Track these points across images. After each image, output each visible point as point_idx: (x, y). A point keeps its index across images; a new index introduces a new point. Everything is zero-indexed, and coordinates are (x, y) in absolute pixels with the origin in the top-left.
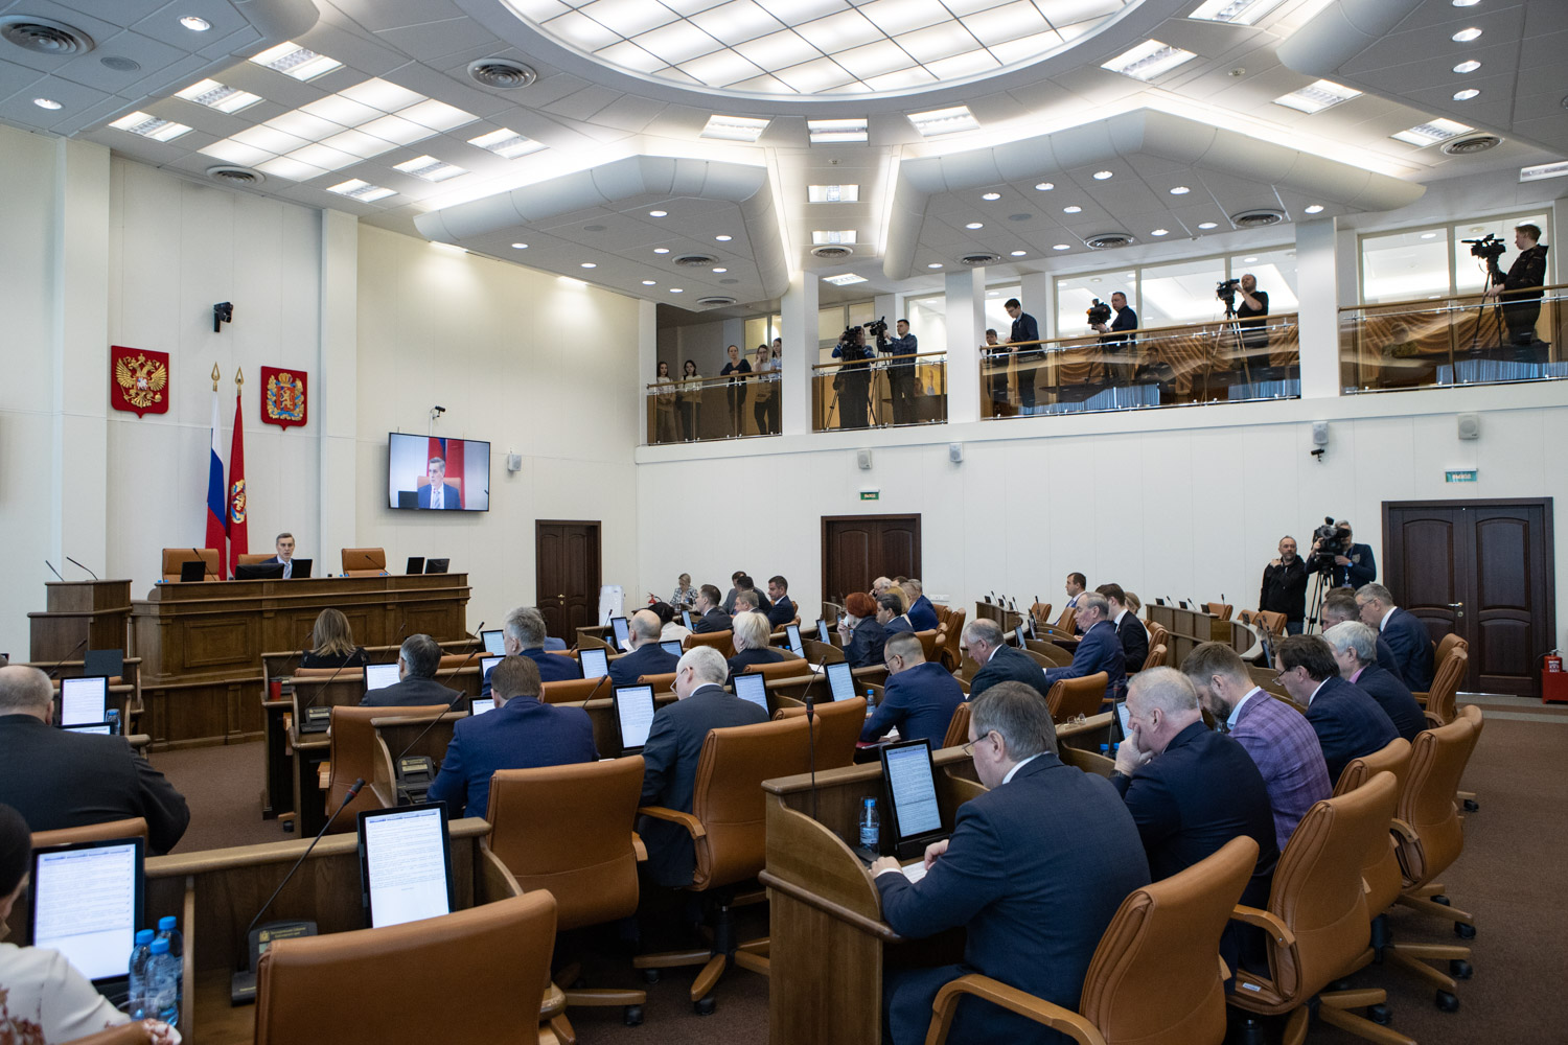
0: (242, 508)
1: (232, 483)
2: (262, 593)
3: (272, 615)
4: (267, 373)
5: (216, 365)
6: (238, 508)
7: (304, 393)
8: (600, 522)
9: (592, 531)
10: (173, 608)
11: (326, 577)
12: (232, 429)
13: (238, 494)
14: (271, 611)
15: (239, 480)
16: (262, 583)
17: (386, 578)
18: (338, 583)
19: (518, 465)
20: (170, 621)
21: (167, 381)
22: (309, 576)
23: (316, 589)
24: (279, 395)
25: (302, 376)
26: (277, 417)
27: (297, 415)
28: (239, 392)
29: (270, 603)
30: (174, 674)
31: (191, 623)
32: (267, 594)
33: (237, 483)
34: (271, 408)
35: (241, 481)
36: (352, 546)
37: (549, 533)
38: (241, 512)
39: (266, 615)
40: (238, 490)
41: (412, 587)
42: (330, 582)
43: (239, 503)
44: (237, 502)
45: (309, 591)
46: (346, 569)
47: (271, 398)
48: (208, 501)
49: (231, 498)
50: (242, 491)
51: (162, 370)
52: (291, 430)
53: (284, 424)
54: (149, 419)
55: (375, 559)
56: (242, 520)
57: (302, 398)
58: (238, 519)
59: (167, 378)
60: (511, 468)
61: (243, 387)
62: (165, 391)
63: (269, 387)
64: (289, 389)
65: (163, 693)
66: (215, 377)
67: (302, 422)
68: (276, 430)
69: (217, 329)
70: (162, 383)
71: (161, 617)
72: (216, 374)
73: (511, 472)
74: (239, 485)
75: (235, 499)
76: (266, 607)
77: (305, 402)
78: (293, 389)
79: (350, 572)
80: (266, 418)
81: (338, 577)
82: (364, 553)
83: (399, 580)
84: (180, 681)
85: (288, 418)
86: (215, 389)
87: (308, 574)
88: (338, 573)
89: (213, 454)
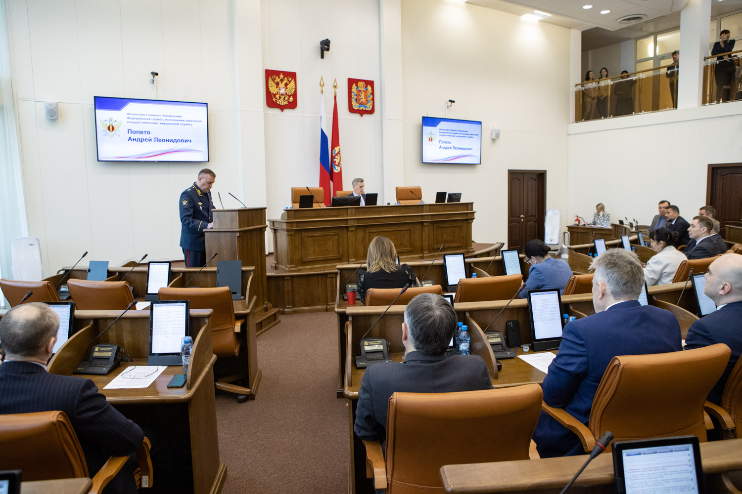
0: (339, 163)
1: (333, 148)
2: (348, 215)
3: (353, 229)
4: (352, 82)
5: (322, 78)
6: (337, 163)
7: (373, 94)
8: (546, 171)
9: (540, 177)
10: (295, 225)
11: (386, 205)
12: (332, 116)
13: (336, 155)
14: (353, 226)
15: (336, 147)
16: (348, 208)
17: (423, 205)
18: (393, 209)
19: (498, 135)
20: (293, 233)
21: (296, 89)
22: (376, 205)
23: (380, 213)
24: (358, 95)
25: (370, 83)
26: (357, 108)
27: (369, 108)
28: (335, 93)
29: (352, 221)
30: (297, 266)
31: (306, 234)
32: (350, 216)
33: (336, 148)
34: (354, 103)
35: (338, 147)
36: (402, 185)
37: (515, 177)
38: (338, 165)
39: (350, 229)
40: (336, 152)
41: (440, 212)
42: (389, 208)
43: (337, 160)
44: (336, 160)
45: (376, 213)
46: (399, 199)
47: (354, 97)
48: (320, 159)
49: (333, 158)
50: (339, 153)
51: (293, 82)
52: (366, 116)
53: (362, 113)
54: (287, 112)
55: (415, 193)
56: (339, 170)
57: (371, 97)
58: (336, 170)
59: (296, 87)
60: (494, 138)
61: (337, 90)
62: (295, 95)
63: (352, 90)
64: (364, 91)
65: (290, 278)
66: (322, 85)
67: (371, 112)
68: (357, 116)
69: (322, 57)
70: (293, 90)
71: (287, 230)
72: (322, 83)
73: (494, 140)
74: (337, 149)
75: (335, 158)
76: (350, 224)
77: (373, 99)
78: (366, 91)
79: (401, 201)
80: (351, 110)
81: (394, 205)
82: (408, 190)
83: (431, 207)
84: (300, 270)
85: (364, 109)
86: (322, 93)
87: (375, 203)
88: (394, 202)
89: (322, 131)
